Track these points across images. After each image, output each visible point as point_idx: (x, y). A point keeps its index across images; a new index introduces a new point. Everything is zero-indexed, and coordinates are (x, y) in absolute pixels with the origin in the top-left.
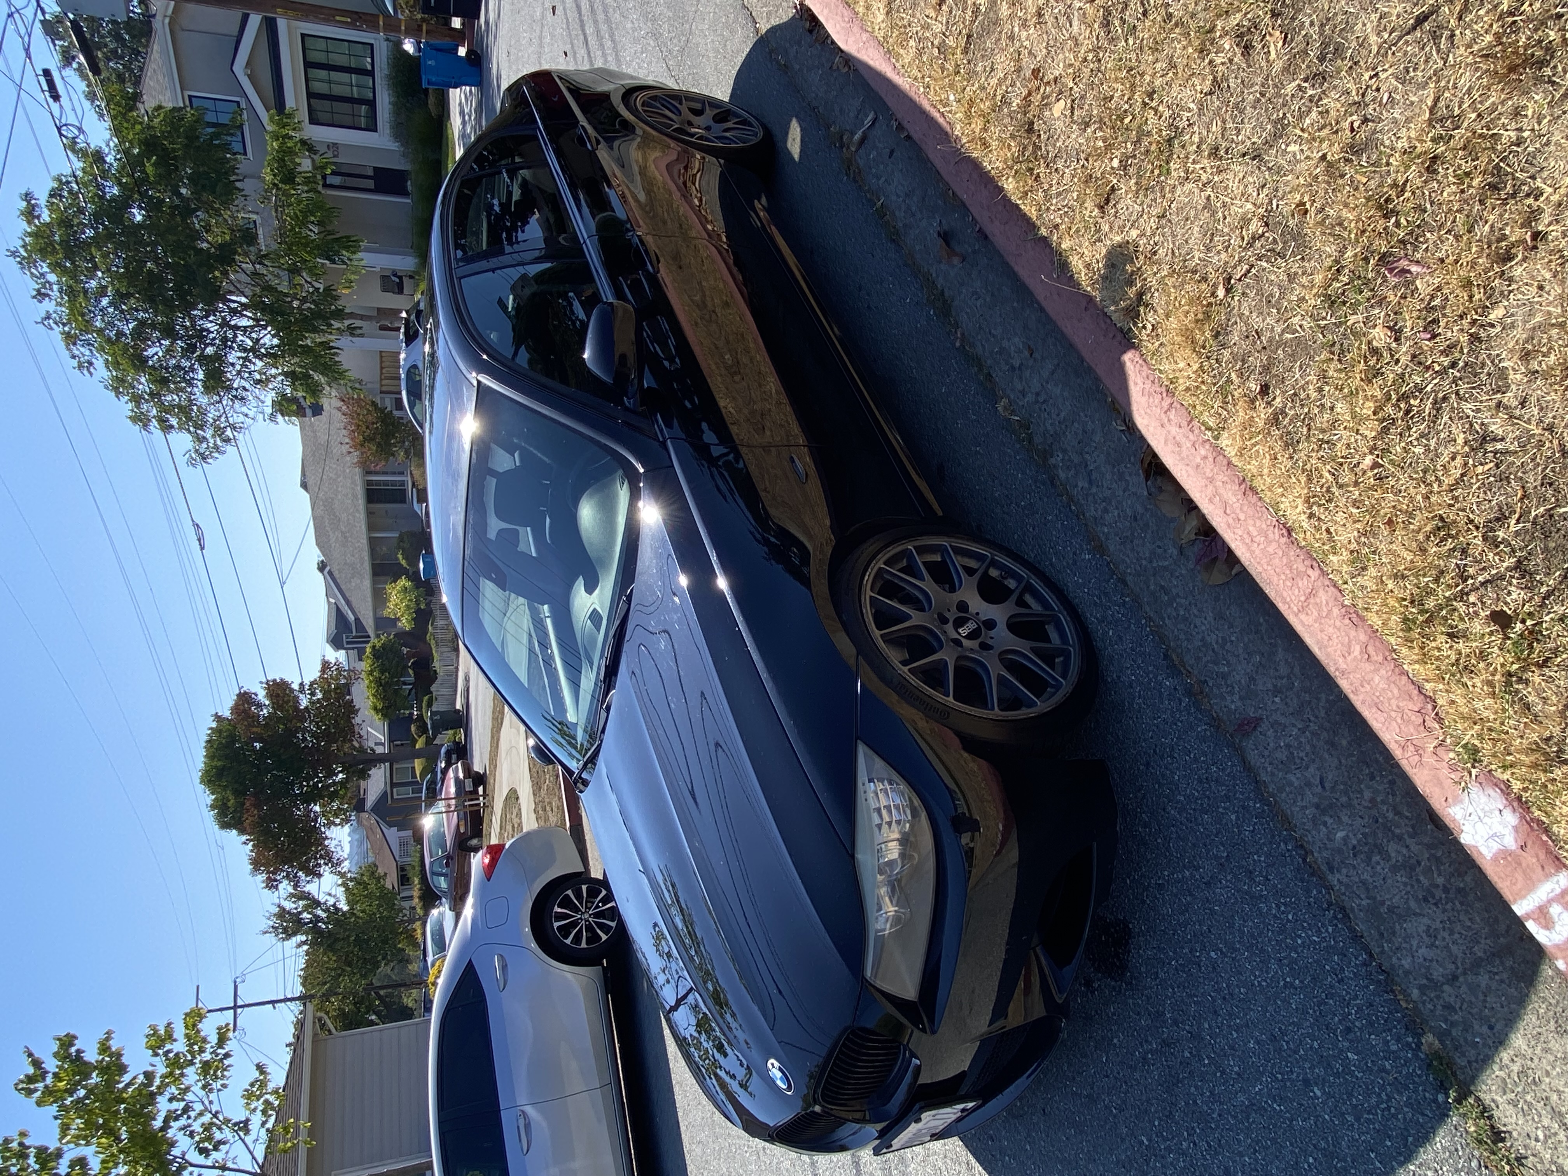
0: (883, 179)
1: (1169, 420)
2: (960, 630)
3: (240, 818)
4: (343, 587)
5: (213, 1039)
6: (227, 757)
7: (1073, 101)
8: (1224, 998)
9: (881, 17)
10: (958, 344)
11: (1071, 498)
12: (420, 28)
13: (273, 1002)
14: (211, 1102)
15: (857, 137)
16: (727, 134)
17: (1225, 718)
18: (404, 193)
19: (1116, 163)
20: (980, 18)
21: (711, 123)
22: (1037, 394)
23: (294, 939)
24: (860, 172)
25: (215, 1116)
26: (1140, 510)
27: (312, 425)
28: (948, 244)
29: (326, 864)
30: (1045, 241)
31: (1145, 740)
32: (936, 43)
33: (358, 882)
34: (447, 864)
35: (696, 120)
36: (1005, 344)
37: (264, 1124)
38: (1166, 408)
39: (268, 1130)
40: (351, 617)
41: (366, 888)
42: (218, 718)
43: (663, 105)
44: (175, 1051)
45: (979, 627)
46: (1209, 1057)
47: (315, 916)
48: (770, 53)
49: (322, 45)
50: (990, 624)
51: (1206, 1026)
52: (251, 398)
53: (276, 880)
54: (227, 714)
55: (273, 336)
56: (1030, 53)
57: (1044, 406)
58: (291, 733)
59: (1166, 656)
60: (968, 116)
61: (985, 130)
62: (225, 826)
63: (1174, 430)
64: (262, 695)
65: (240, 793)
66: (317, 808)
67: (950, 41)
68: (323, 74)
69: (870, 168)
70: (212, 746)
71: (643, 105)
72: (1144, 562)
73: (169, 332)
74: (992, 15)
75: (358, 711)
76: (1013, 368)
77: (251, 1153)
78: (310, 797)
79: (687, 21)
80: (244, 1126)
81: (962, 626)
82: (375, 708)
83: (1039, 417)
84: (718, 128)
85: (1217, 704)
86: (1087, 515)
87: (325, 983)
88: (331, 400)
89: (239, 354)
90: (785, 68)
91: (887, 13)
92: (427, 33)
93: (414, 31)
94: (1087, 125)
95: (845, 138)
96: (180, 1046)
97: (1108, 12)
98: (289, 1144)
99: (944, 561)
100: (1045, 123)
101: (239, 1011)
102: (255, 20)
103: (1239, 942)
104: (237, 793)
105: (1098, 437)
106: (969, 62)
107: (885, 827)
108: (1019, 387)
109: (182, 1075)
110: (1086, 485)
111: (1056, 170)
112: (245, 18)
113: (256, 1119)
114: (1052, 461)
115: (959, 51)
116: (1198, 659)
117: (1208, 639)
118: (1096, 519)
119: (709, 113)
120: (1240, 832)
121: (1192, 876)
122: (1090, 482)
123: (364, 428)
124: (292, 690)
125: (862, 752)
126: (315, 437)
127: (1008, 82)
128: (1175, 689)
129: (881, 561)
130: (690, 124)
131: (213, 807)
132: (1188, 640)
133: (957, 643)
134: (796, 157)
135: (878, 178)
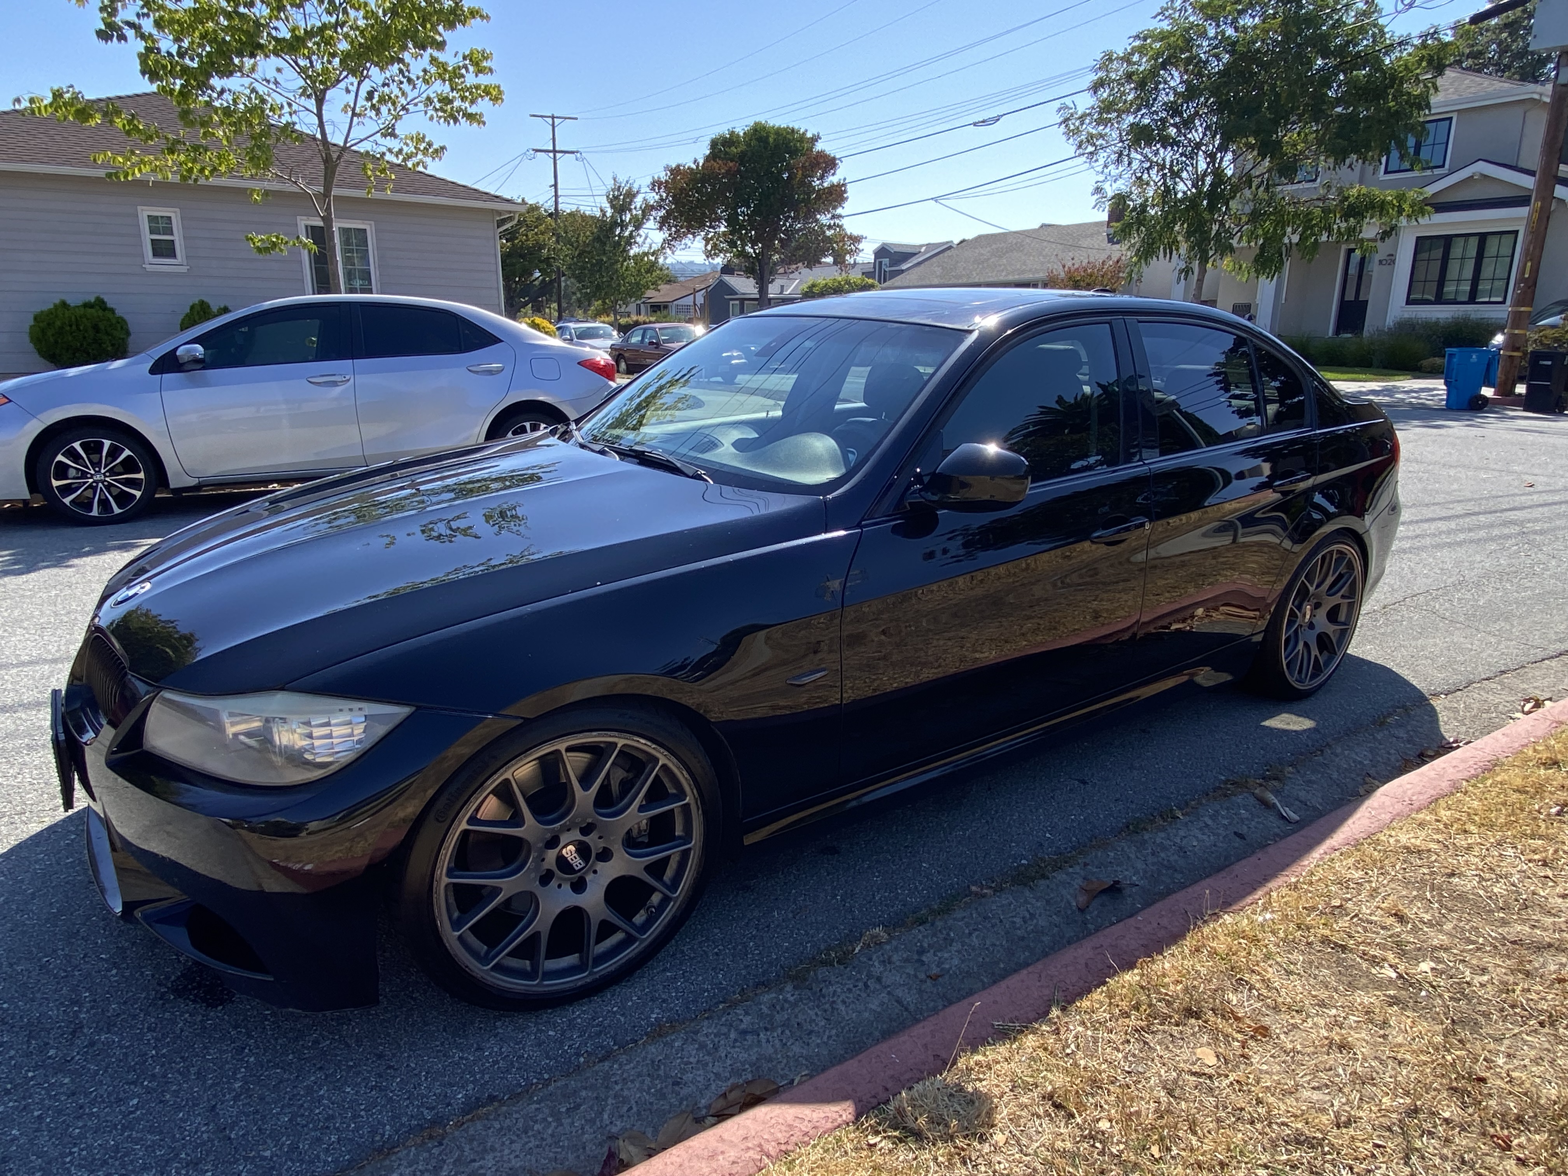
0: (1210, 822)
1: (748, 1148)
2: (571, 848)
3: (720, 158)
4: (934, 259)
5: (472, 110)
6: (777, 146)
7: (1210, 1077)
8: (81, 1107)
9: (1404, 839)
10: (974, 888)
11: (734, 1005)
12: (1517, 349)
13: (555, 185)
14: (416, 105)
15: (1272, 798)
16: (1301, 646)
17: (387, 1162)
18: (1338, 330)
19: (1104, 1125)
20: (1365, 965)
21: (1318, 630)
22: (879, 980)
23: (608, 205)
24: (1225, 796)
25: (404, 108)
26: (684, 1092)
27: (1099, 233)
28: (1104, 891)
29: (670, 235)
30: (1042, 1015)
31: (409, 1056)
32: (1350, 905)
33: (654, 264)
34: (651, 343)
35: (1322, 613)
36: (956, 946)
37: (390, 151)
38: (766, 1147)
39: (384, 154)
40: (904, 267)
41: (648, 272)
42: (815, 139)
43: (1341, 576)
44: (467, 75)
45: (575, 872)
46: (32, 1078)
47: (627, 226)
48: (1404, 707)
49: (1506, 251)
50: (579, 886)
51: (66, 1081)
52: (1121, 169)
53: (659, 188)
54: (819, 146)
55: (1185, 193)
56: (1295, 1026)
57: (861, 985)
58: (794, 206)
59: (492, 1099)
60: (1238, 934)
61: (1213, 953)
62: (714, 144)
63: (732, 1154)
64: (832, 179)
65: (742, 158)
66: (723, 229)
67: (1343, 923)
68: (1473, 252)
69: (1228, 809)
70: (788, 133)
71: (1339, 552)
72: (618, 1087)
73: (1191, 93)
74: (1364, 981)
75: (811, 269)
76: (922, 952)
77: (366, 139)
78: (732, 221)
79: (1468, 619)
80: (389, 132)
81: (577, 851)
82: (813, 286)
83: (849, 979)
84: (1311, 638)
85: (408, 1154)
86: (706, 1023)
87: (566, 232)
88: (1123, 252)
89: (1168, 160)
90: (1381, 723)
91: (1407, 848)
92: (1510, 356)
93: (1512, 344)
94: (1170, 1093)
95: (1275, 783)
96: (470, 79)
97: (1313, 1144)
98: (369, 173)
99: (673, 838)
100: (1194, 1034)
101: (551, 155)
102: (1528, 182)
103: (129, 1136)
104: (743, 154)
105: (797, 1049)
106: (1309, 944)
107: (305, 730)
108: (895, 958)
109: (444, 80)
110: (743, 1026)
111: (1128, 1042)
112: (1532, 173)
113: (395, 144)
114: (789, 987)
115: (1327, 932)
116: (471, 1140)
117: (490, 1157)
118: (696, 1033)
119: (1331, 629)
120: (246, 1159)
121: (231, 1090)
122: (744, 1032)
123: (1087, 280)
124: (835, 208)
125: (399, 712)
126: (1086, 236)
127: (1264, 992)
128: (449, 1104)
129: (667, 762)
130: (1317, 606)
131: (732, 133)
132: (501, 1129)
133: (553, 842)
134: (1263, 724)
135: (1213, 817)
